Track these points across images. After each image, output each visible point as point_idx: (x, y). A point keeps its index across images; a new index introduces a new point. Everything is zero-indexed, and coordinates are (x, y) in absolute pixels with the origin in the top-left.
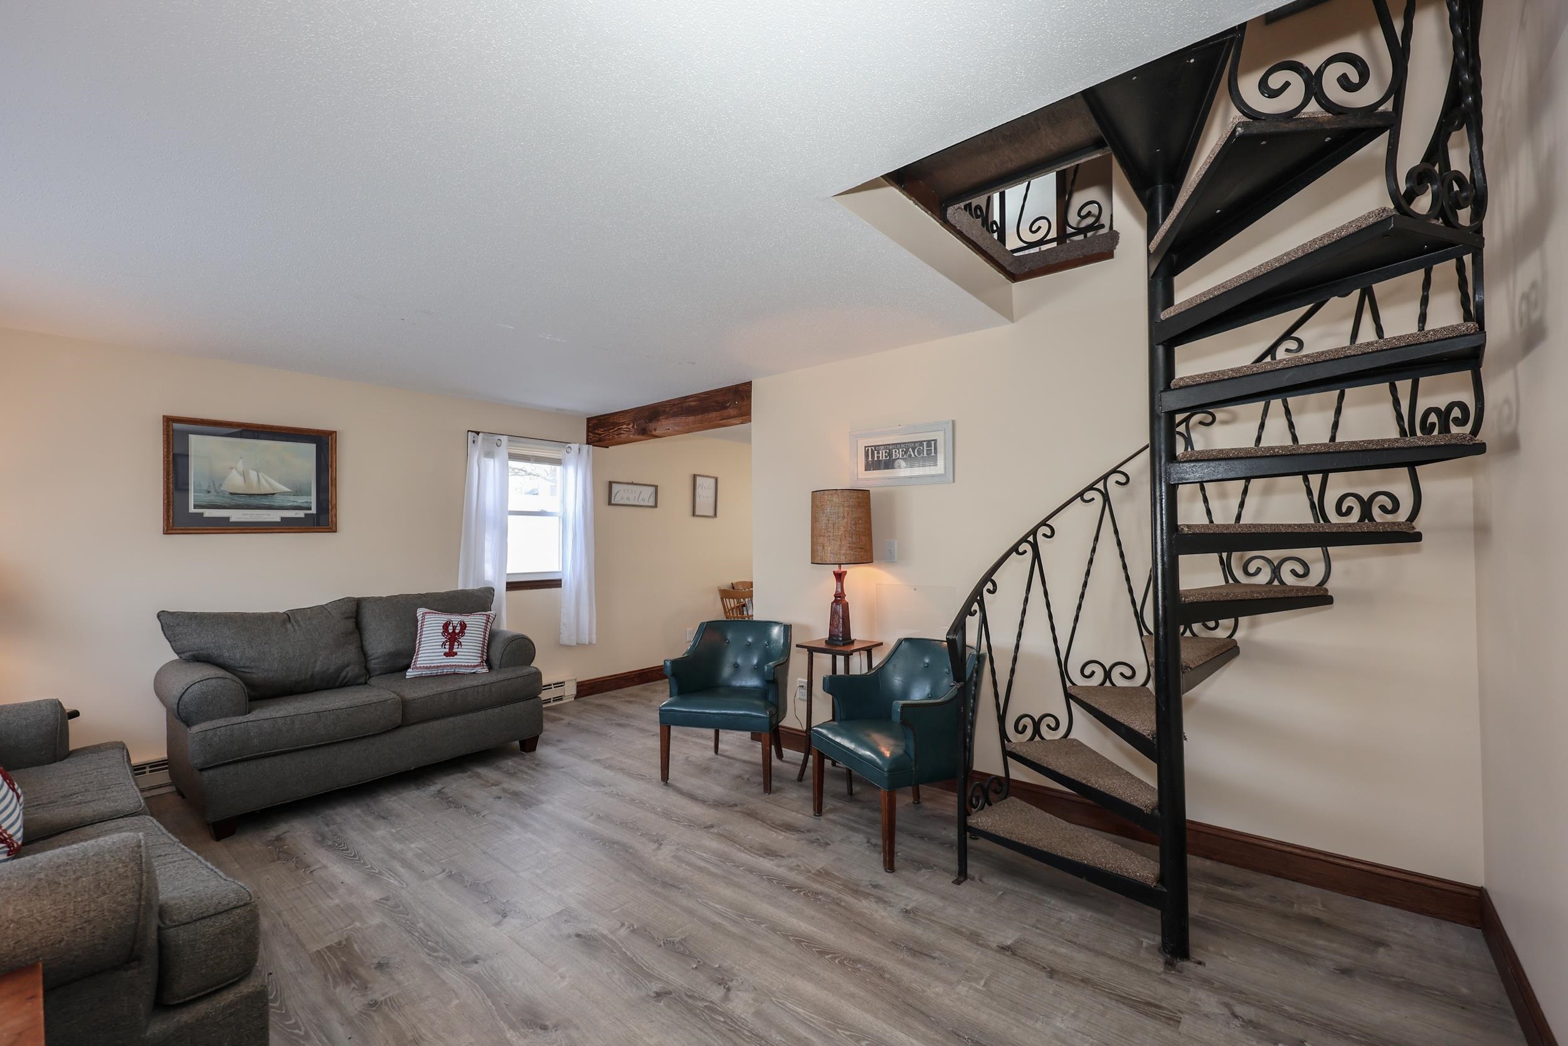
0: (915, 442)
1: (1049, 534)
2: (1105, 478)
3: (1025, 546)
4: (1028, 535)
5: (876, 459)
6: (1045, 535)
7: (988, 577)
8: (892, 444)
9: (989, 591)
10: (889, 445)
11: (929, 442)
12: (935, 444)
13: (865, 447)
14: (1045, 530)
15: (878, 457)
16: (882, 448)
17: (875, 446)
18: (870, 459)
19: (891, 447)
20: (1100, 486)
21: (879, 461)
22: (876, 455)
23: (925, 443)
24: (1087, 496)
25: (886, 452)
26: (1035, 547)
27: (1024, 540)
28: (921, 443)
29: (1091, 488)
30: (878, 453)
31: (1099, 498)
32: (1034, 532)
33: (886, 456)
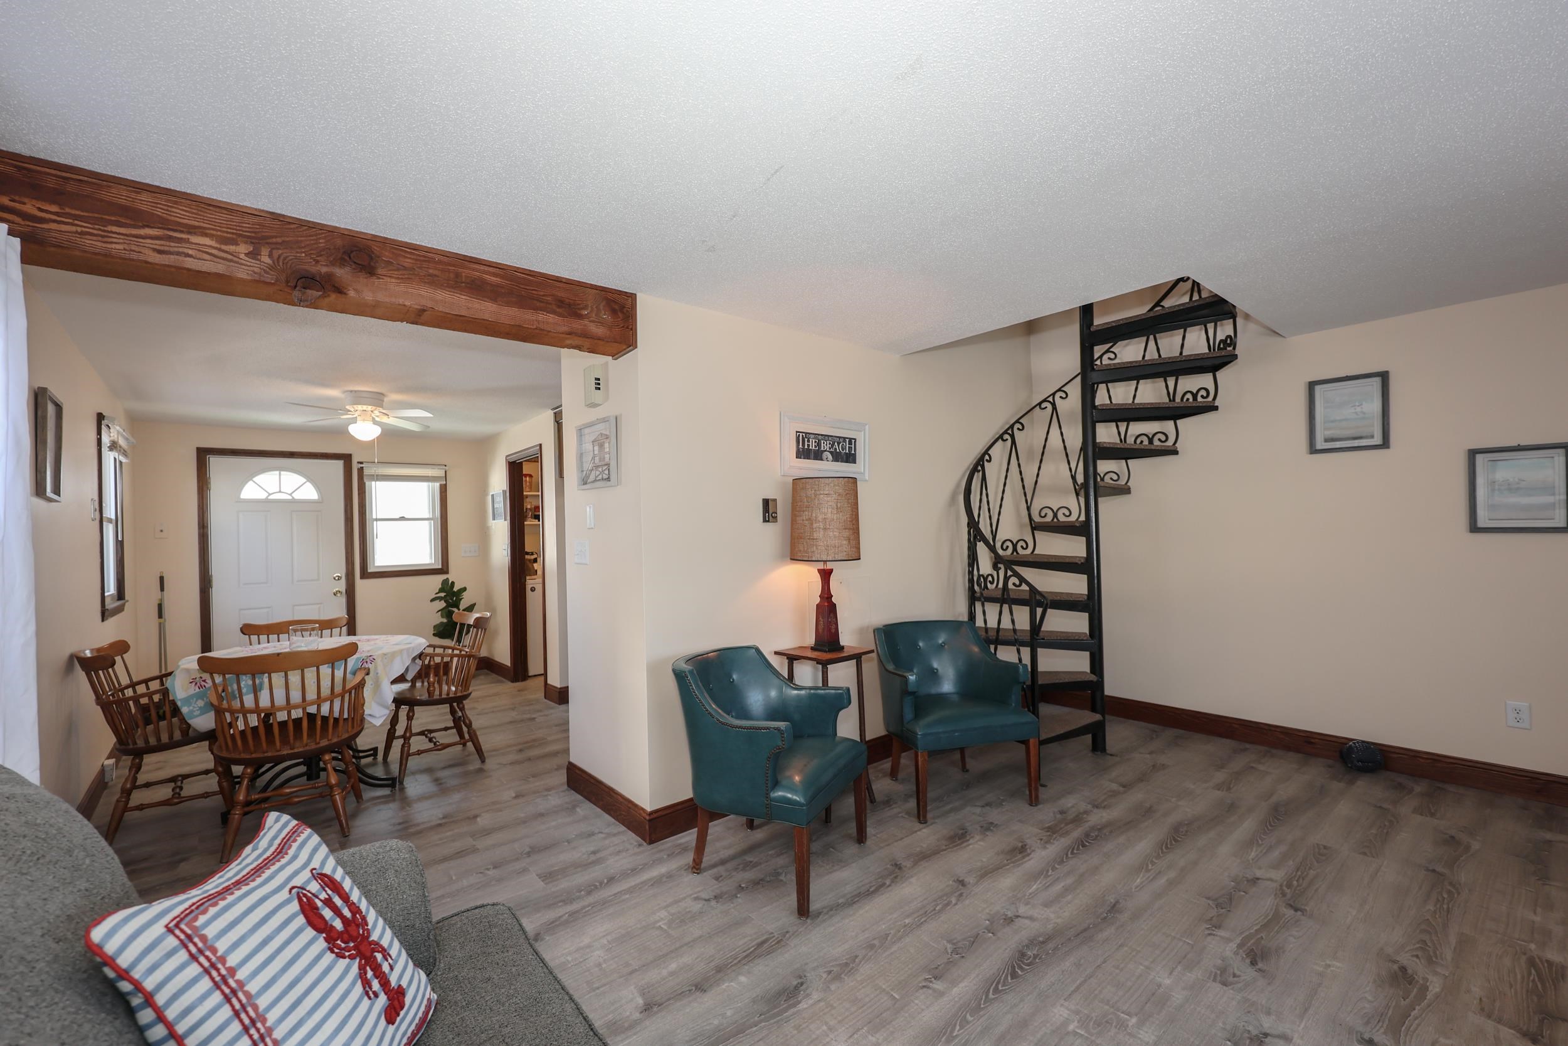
0: (840, 438)
1: (1021, 428)
2: (1054, 394)
3: (1006, 436)
4: (1008, 429)
5: (806, 447)
6: (1018, 429)
7: (986, 452)
8: (822, 435)
9: (987, 460)
10: (819, 435)
11: (850, 440)
12: (855, 442)
13: (797, 432)
14: (1018, 426)
15: (808, 445)
16: (812, 436)
17: (806, 433)
18: (801, 446)
19: (820, 437)
20: (1051, 399)
21: (809, 450)
22: (806, 443)
23: (847, 440)
24: (1043, 405)
25: (815, 442)
26: (1012, 436)
27: (1006, 432)
28: (845, 438)
29: (1045, 400)
30: (808, 441)
31: (1050, 407)
32: (1012, 427)
33: (815, 447)
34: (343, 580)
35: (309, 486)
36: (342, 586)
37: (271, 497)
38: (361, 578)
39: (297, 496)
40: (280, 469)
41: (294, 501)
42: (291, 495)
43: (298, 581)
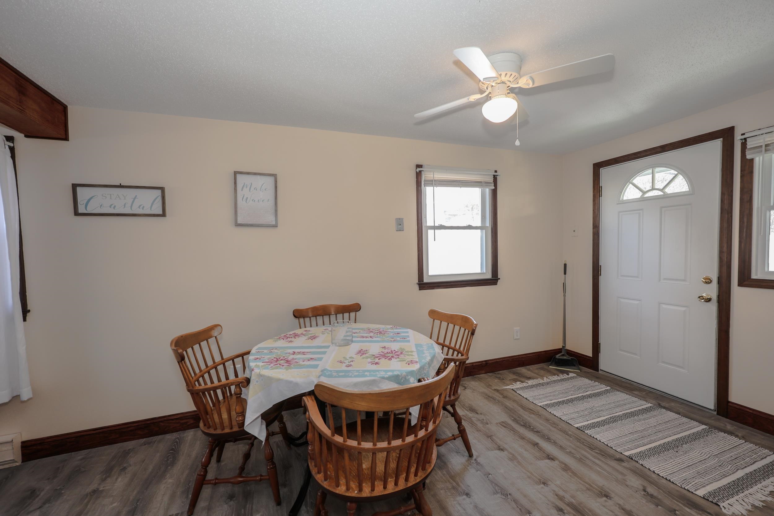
34: (714, 285)
35: (680, 178)
36: (712, 291)
37: (647, 195)
38: (739, 285)
39: (669, 190)
40: (653, 166)
41: (666, 196)
42: (661, 190)
43: (665, 279)
